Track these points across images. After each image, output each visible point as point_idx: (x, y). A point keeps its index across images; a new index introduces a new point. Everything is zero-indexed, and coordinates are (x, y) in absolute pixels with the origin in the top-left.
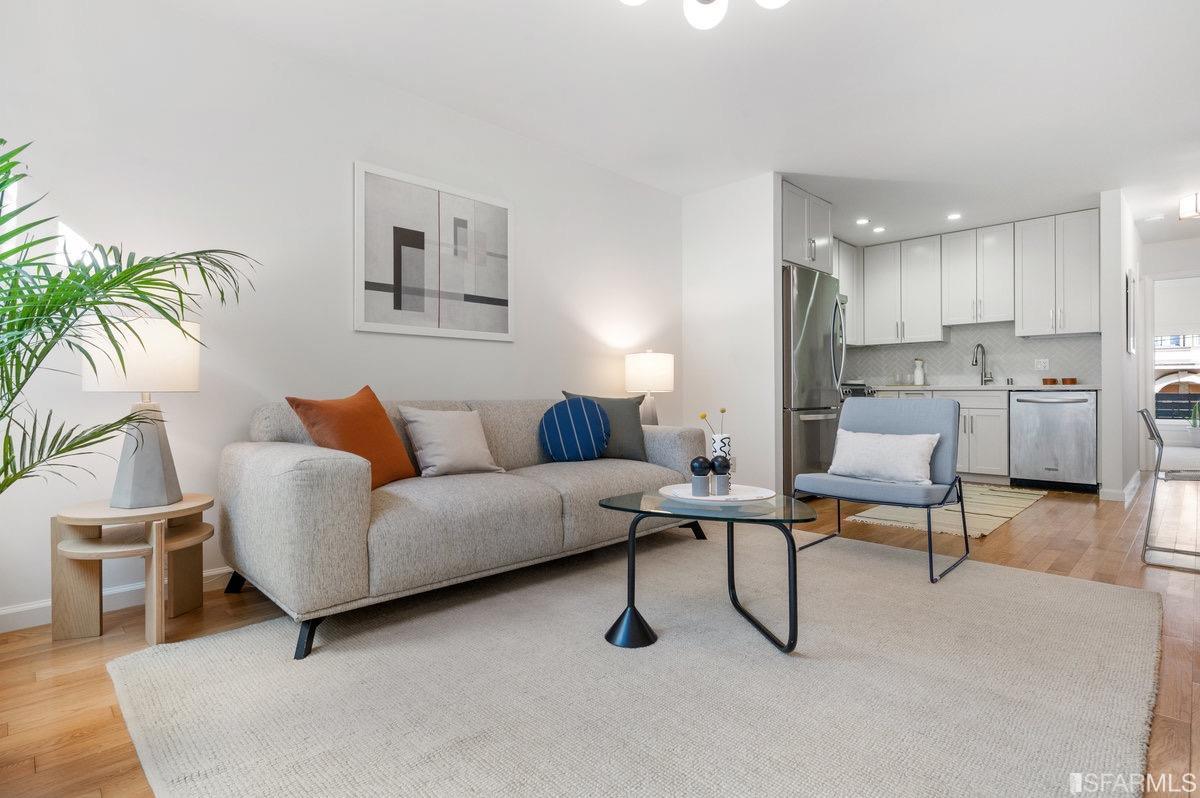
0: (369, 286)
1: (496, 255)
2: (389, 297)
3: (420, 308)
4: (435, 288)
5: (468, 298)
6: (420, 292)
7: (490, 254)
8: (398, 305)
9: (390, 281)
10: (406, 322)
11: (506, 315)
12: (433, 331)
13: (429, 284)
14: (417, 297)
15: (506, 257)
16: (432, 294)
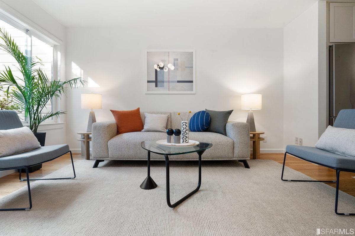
0: (148, 82)
1: (188, 67)
2: (154, 84)
3: (163, 86)
4: (167, 80)
5: (179, 82)
6: (163, 82)
7: (186, 67)
8: (156, 86)
9: (154, 80)
10: (159, 90)
11: (192, 85)
12: (168, 92)
13: (166, 79)
14: (162, 83)
15: (192, 67)
16: (166, 82)
